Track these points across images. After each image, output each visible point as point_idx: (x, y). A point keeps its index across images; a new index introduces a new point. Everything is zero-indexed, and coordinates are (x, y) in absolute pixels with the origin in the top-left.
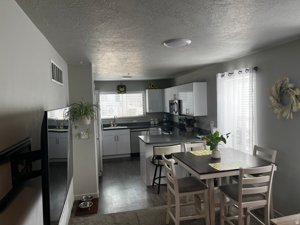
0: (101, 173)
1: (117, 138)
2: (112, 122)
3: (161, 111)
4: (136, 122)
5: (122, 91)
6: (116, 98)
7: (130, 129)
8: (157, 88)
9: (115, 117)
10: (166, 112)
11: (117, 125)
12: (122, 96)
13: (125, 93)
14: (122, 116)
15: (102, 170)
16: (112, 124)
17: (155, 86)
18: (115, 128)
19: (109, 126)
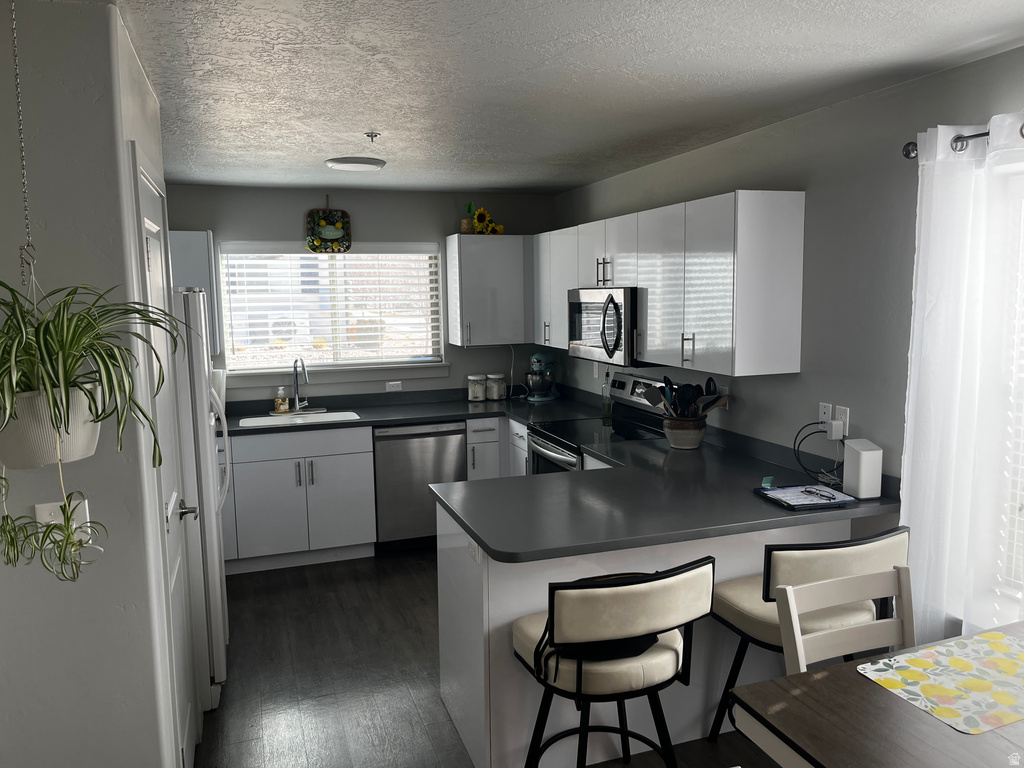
0: (218, 689)
1: (306, 474)
2: (281, 391)
3: (520, 340)
4: (400, 389)
5: (332, 241)
6: (303, 275)
7: (374, 427)
8: (500, 228)
9: (299, 364)
10: (547, 344)
11: (306, 403)
12: (332, 266)
13: (347, 249)
14: (330, 361)
15: (221, 676)
16: (284, 400)
17: (490, 222)
18: (299, 420)
19: (267, 408)
